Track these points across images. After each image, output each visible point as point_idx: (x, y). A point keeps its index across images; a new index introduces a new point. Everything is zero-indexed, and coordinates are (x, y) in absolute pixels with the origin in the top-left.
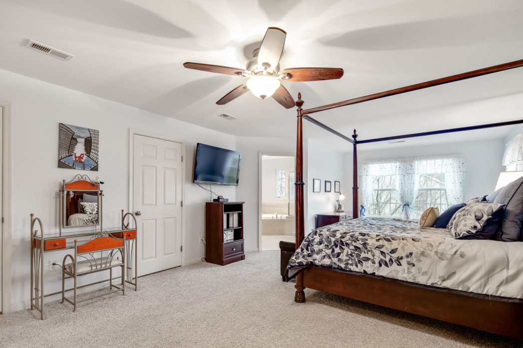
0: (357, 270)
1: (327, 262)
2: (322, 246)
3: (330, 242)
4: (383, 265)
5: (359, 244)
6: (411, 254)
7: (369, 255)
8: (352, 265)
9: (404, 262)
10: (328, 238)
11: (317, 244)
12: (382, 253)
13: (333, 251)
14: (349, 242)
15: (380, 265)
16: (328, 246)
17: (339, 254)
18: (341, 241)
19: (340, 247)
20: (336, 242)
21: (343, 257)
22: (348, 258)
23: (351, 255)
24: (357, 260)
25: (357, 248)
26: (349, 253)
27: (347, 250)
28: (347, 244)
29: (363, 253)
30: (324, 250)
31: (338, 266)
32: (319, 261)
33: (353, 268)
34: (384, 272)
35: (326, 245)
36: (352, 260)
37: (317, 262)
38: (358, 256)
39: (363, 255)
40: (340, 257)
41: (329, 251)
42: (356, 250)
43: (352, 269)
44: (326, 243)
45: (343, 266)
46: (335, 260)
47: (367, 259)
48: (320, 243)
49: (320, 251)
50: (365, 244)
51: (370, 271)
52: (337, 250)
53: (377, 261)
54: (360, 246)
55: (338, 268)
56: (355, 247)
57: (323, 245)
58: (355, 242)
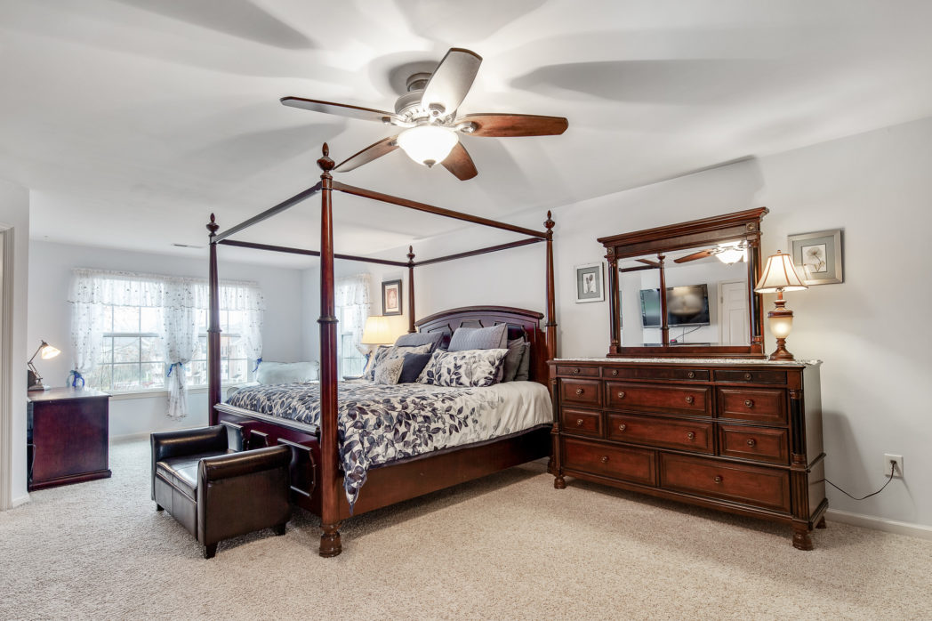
0: (427, 450)
1: (391, 453)
2: (381, 431)
3: (391, 418)
4: (454, 432)
5: (427, 412)
6: (473, 410)
7: (440, 425)
8: (420, 445)
9: (469, 421)
10: (387, 413)
11: (375, 428)
12: (452, 416)
13: (397, 431)
14: (416, 411)
15: (451, 433)
16: (389, 426)
17: (404, 435)
18: (406, 413)
19: (406, 422)
20: (400, 417)
21: (410, 437)
22: (415, 437)
23: (419, 431)
24: (427, 436)
25: (426, 418)
26: (417, 429)
27: (414, 425)
28: (414, 416)
29: (433, 424)
30: (385, 435)
31: (405, 453)
32: (384, 457)
33: (423, 449)
34: (455, 440)
35: (386, 426)
36: (420, 437)
37: (381, 459)
38: (428, 428)
39: (433, 426)
40: (406, 439)
41: (390, 435)
42: (426, 421)
43: (421, 452)
44: (386, 423)
45: (410, 451)
46: (399, 446)
47: (438, 430)
48: (379, 425)
49: (381, 438)
50: (434, 410)
51: (440, 445)
52: (402, 429)
53: (447, 429)
54: (430, 414)
55: (404, 458)
56: (424, 417)
57: (382, 427)
58: (423, 410)
